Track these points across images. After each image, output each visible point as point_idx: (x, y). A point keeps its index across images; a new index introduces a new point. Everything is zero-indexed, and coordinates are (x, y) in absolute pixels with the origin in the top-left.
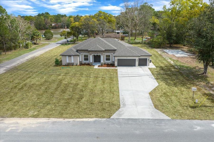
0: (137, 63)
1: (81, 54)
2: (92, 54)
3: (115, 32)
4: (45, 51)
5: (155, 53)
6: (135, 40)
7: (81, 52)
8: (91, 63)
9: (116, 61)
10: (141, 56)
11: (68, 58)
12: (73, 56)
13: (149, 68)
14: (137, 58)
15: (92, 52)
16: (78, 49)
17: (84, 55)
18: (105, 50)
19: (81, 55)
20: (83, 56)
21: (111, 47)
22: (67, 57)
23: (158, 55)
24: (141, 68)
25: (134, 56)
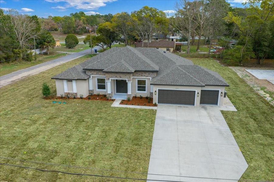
0: (197, 99)
1: (91, 76)
2: (110, 79)
3: (169, 39)
4: (53, 65)
5: (232, 75)
6: (197, 50)
7: (91, 74)
8: (109, 94)
9: (155, 94)
10: (206, 85)
11: (67, 84)
12: (75, 81)
13: (222, 112)
14: (198, 90)
15: (110, 75)
16: (86, 68)
17: (98, 79)
18: (135, 71)
19: (91, 78)
20: (96, 80)
21: (149, 65)
22: (65, 82)
23: (237, 81)
24: (205, 109)
25: (193, 84)
